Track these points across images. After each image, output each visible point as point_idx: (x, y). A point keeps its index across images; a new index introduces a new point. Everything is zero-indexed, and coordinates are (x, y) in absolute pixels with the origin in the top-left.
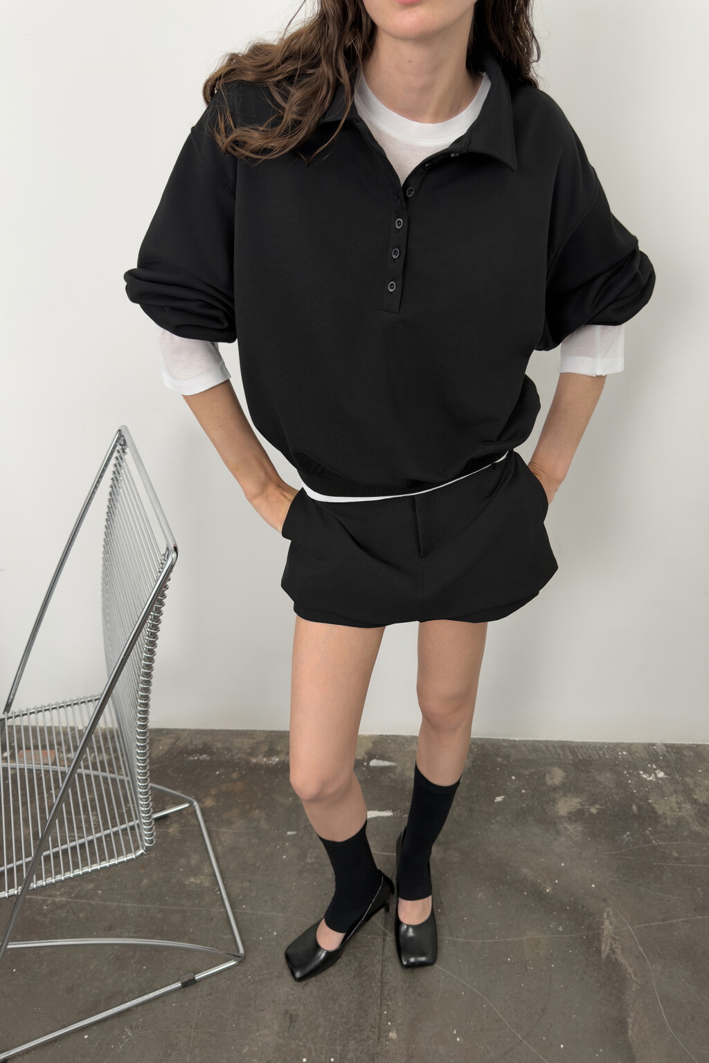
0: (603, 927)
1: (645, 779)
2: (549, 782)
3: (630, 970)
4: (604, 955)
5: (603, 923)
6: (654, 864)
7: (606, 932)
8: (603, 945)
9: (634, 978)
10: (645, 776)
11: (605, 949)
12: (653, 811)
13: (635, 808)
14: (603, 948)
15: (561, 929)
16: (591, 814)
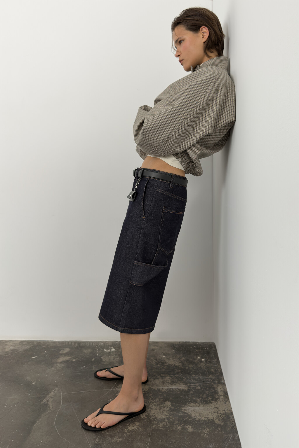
0: (50, 394)
1: (105, 351)
2: (61, 352)
3: (51, 407)
4: (42, 403)
5: (51, 393)
6: (89, 375)
7: (49, 396)
8: (45, 399)
9: (51, 409)
10: (105, 350)
11: (45, 400)
12: (101, 359)
13: (93, 359)
14: (44, 400)
15: (29, 395)
16: (73, 361)
